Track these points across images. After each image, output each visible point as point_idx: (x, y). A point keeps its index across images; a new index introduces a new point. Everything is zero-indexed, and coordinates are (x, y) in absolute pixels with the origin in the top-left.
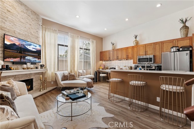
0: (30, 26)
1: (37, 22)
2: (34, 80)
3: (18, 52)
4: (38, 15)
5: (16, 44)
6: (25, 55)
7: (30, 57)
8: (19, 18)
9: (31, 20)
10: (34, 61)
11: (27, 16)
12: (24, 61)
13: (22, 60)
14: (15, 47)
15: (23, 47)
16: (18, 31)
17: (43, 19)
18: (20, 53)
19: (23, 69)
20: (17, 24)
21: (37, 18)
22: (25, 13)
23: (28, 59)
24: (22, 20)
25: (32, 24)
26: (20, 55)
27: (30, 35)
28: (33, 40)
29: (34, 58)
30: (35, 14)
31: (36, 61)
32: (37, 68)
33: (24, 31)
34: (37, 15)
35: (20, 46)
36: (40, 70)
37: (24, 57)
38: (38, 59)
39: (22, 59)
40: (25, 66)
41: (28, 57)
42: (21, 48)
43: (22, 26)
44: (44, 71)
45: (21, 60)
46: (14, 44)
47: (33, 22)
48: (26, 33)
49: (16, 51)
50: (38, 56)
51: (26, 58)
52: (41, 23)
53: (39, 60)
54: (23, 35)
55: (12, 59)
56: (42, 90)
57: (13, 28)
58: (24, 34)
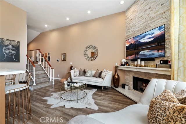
3: (134, 49)
7: (144, 51)
8: (138, 16)
12: (138, 57)
14: (131, 46)
15: (137, 43)
23: (143, 53)
26: (135, 51)
29: (149, 51)
31: (153, 54)
35: (135, 44)
38: (158, 51)
39: (137, 55)
40: (136, 63)
41: (142, 52)
45: (135, 56)
46: (131, 44)
49: (132, 49)
50: (158, 45)
51: (140, 53)
55: (130, 56)
57: (134, 30)
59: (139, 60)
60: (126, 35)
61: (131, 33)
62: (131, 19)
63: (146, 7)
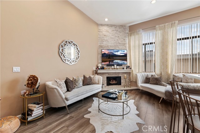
0: (118, 38)
1: (124, 32)
2: (122, 78)
4: (125, 26)
5: (106, 53)
6: (113, 59)
9: (119, 33)
10: (122, 63)
11: (116, 32)
12: (112, 63)
13: (111, 63)
15: (111, 54)
16: (110, 45)
17: (130, 26)
18: (109, 58)
19: (112, 69)
20: (109, 41)
23: (116, 62)
24: (113, 37)
25: (119, 36)
26: (109, 59)
27: (118, 44)
28: (121, 47)
29: (122, 61)
30: (122, 26)
32: (123, 68)
33: (114, 43)
35: (109, 54)
36: (125, 70)
37: (112, 61)
40: (113, 67)
41: (116, 60)
42: (110, 55)
43: (112, 40)
44: (130, 71)
45: (109, 63)
47: (120, 34)
48: (116, 44)
49: (106, 58)
51: (114, 61)
52: (127, 31)
54: (113, 46)
56: (126, 87)
57: (107, 44)
59: (115, 66)
60: (99, 44)
61: (105, 45)
62: (105, 34)
63: (116, 35)
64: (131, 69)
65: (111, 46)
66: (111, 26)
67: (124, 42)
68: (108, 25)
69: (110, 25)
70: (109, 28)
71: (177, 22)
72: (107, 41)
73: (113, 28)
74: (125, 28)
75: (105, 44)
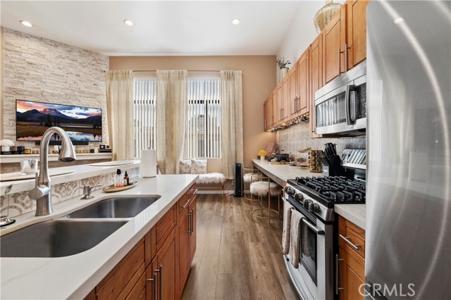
0: (77, 78)
1: (94, 67)
3: (43, 123)
4: (97, 54)
5: (39, 110)
7: (71, 132)
8: (52, 70)
9: (79, 68)
11: (69, 61)
14: (36, 115)
15: (53, 113)
16: (50, 91)
17: (111, 58)
18: (47, 125)
21: (95, 60)
22: (64, 58)
24: (59, 72)
25: (81, 74)
27: (76, 93)
29: (81, 134)
30: (90, 53)
33: (62, 89)
34: (93, 55)
35: (46, 113)
36: (97, 155)
38: (95, 136)
40: (56, 147)
42: (49, 116)
43: (58, 81)
46: (35, 111)
47: (84, 70)
48: (69, 91)
49: (37, 124)
50: (94, 128)
52: (105, 67)
53: (97, 137)
54: (60, 95)
57: (40, 89)
58: (63, 93)
60: (8, 85)
61: (29, 89)
62: (30, 61)
63: (71, 70)
64: (110, 151)
65: (52, 95)
66: (56, 44)
67: (93, 91)
68: (41, 39)
69: (52, 41)
70: (46, 49)
71: (185, 72)
72: (38, 79)
73: (60, 50)
74: (97, 58)
75: (29, 85)
